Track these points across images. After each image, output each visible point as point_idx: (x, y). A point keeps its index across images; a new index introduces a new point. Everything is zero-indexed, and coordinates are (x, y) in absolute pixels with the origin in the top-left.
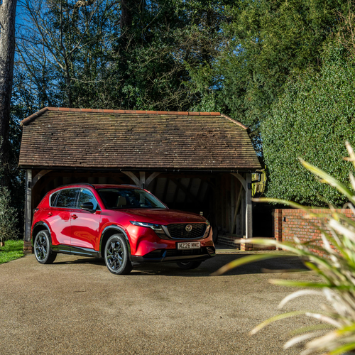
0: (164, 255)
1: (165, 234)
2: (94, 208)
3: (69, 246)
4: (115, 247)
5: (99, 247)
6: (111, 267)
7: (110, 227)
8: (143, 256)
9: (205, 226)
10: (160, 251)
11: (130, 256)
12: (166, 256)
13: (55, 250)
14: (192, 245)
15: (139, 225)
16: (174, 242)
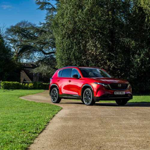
0: (108, 97)
1: (109, 88)
3: (68, 94)
4: (88, 94)
5: (80, 95)
6: (86, 102)
7: (85, 85)
8: (99, 97)
9: (127, 85)
10: (107, 95)
11: (94, 97)
12: (109, 97)
13: (61, 97)
14: (121, 93)
15: (97, 84)
16: (113, 91)
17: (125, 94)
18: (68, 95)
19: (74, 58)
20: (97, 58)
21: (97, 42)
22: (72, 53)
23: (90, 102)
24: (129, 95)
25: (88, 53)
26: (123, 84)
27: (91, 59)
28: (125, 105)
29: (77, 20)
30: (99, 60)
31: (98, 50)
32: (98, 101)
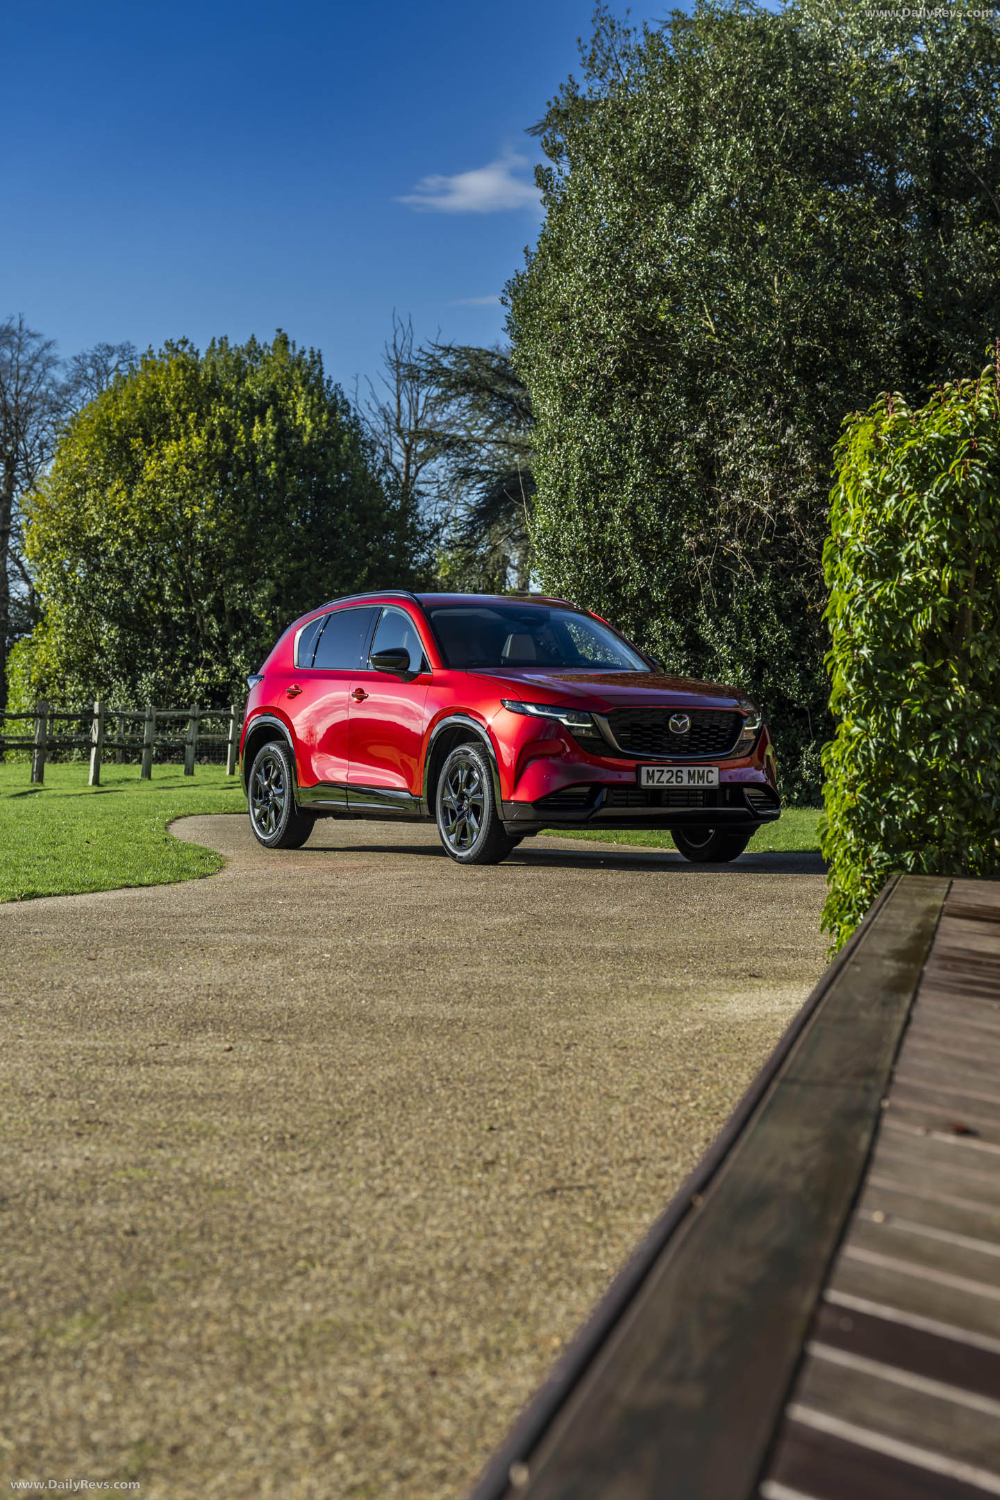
0: (597, 803)
1: (603, 740)
2: (414, 667)
4: (467, 785)
5: (422, 789)
7: (452, 719)
8: (537, 805)
9: (738, 720)
10: (586, 790)
11: (498, 802)
12: (604, 804)
13: (306, 801)
14: (691, 776)
15: (524, 713)
16: (633, 764)
17: (723, 785)
18: (347, 788)
19: (633, 544)
20: (791, 540)
21: (790, 431)
22: (616, 512)
23: (478, 839)
24: (746, 791)
25: (724, 506)
26: (704, 713)
27: (745, 553)
28: (737, 860)
29: (646, 277)
30: (802, 559)
31: (795, 486)
32: (533, 833)
